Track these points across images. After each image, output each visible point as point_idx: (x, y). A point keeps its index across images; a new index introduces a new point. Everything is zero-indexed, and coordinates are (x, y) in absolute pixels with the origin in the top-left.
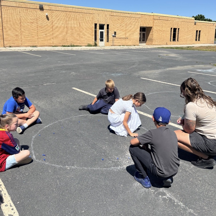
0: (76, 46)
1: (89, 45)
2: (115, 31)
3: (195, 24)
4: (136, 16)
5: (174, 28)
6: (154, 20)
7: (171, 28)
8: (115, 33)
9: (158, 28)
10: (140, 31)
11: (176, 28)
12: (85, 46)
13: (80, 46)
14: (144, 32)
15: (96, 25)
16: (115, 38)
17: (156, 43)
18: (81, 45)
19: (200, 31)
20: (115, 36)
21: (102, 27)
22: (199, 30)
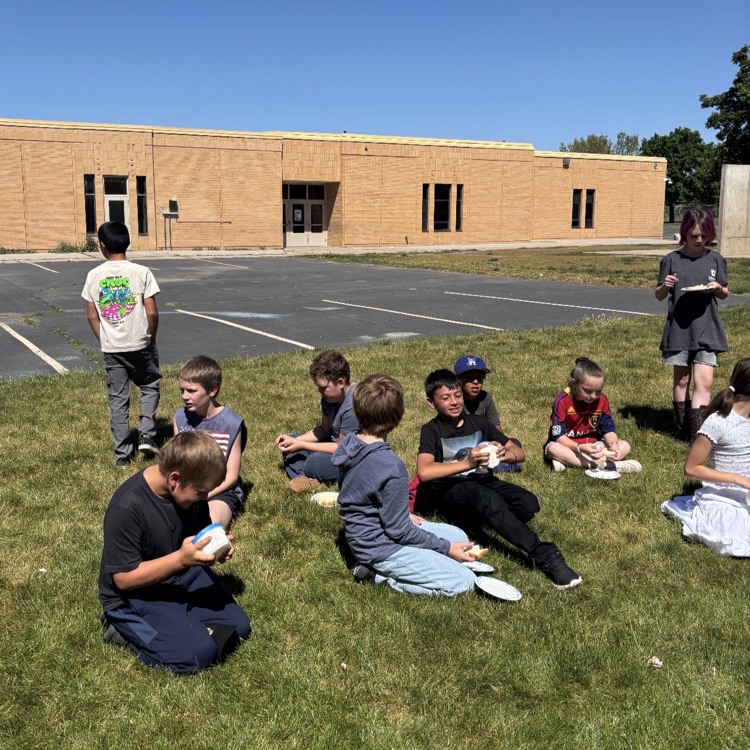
0: (13, 251)
1: (65, 248)
2: (174, 199)
3: (566, 166)
4: (262, 146)
5: (436, 185)
6: (346, 157)
7: (426, 187)
8: (173, 205)
9: (366, 186)
10: (285, 196)
11: (450, 186)
12: (49, 251)
13: (29, 252)
14: (317, 202)
15: (89, 179)
16: (173, 220)
17: (361, 239)
18: (30, 247)
19: (591, 193)
20: (176, 217)
21: (115, 185)
22: (584, 187)
